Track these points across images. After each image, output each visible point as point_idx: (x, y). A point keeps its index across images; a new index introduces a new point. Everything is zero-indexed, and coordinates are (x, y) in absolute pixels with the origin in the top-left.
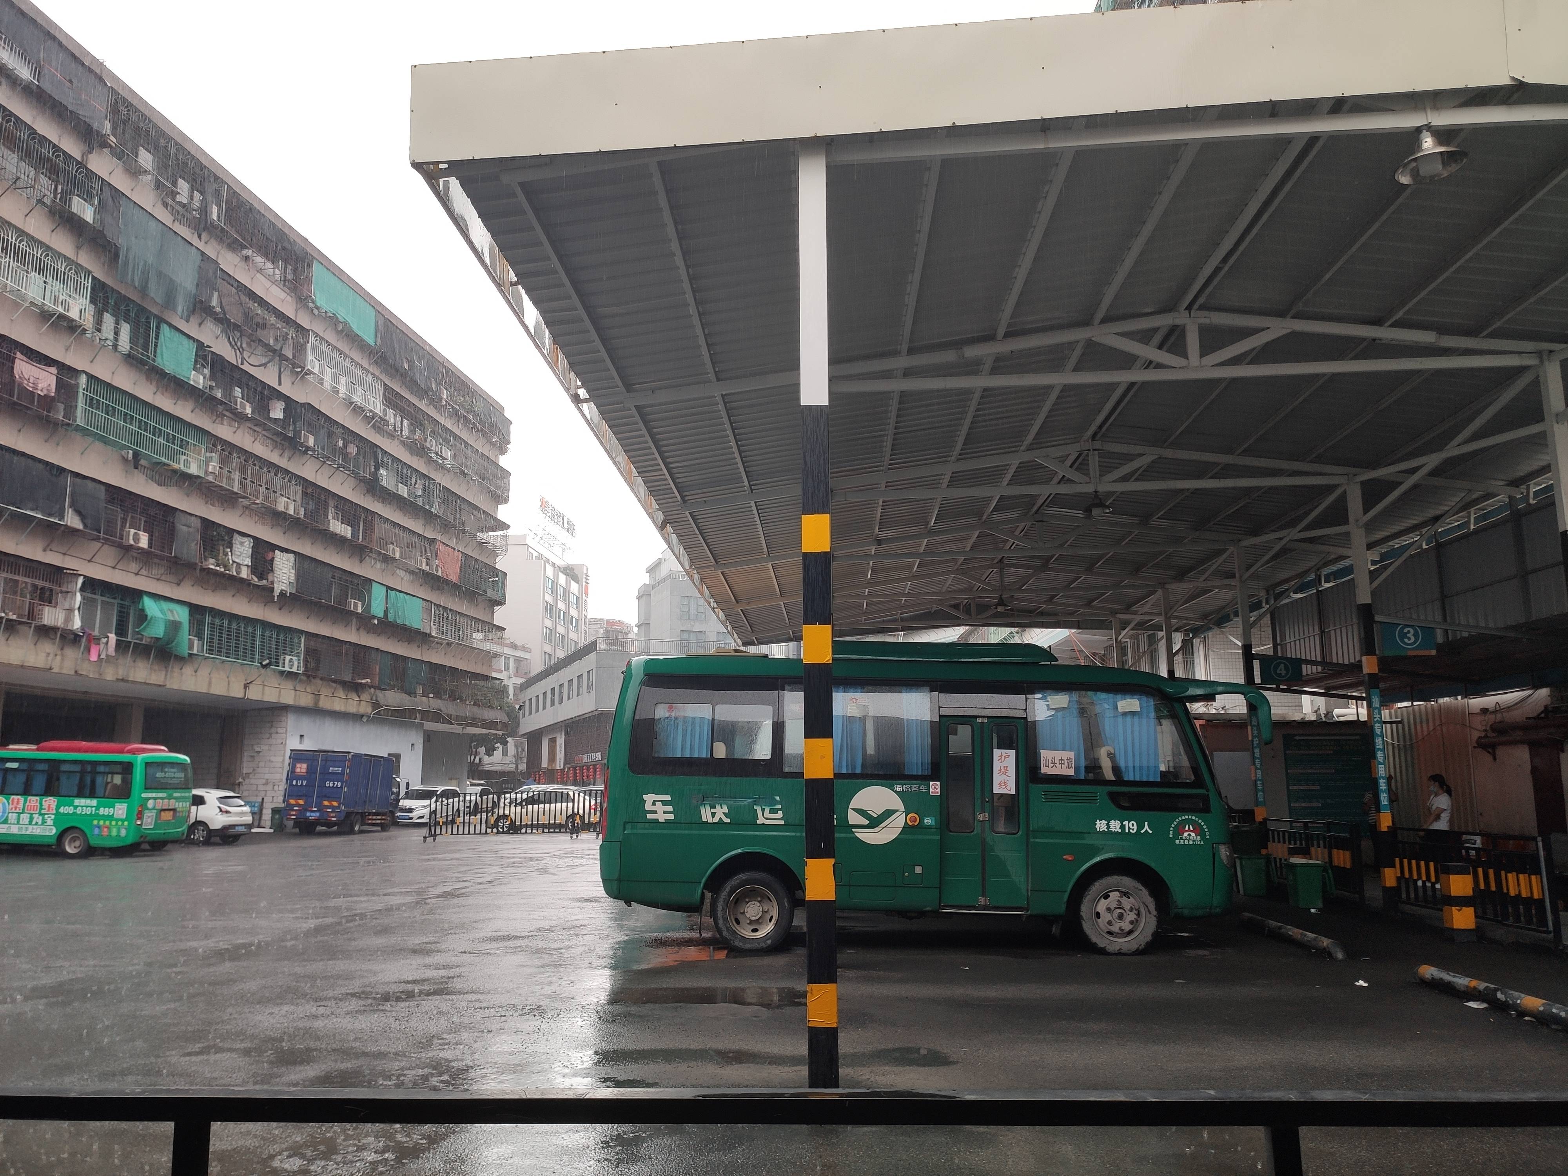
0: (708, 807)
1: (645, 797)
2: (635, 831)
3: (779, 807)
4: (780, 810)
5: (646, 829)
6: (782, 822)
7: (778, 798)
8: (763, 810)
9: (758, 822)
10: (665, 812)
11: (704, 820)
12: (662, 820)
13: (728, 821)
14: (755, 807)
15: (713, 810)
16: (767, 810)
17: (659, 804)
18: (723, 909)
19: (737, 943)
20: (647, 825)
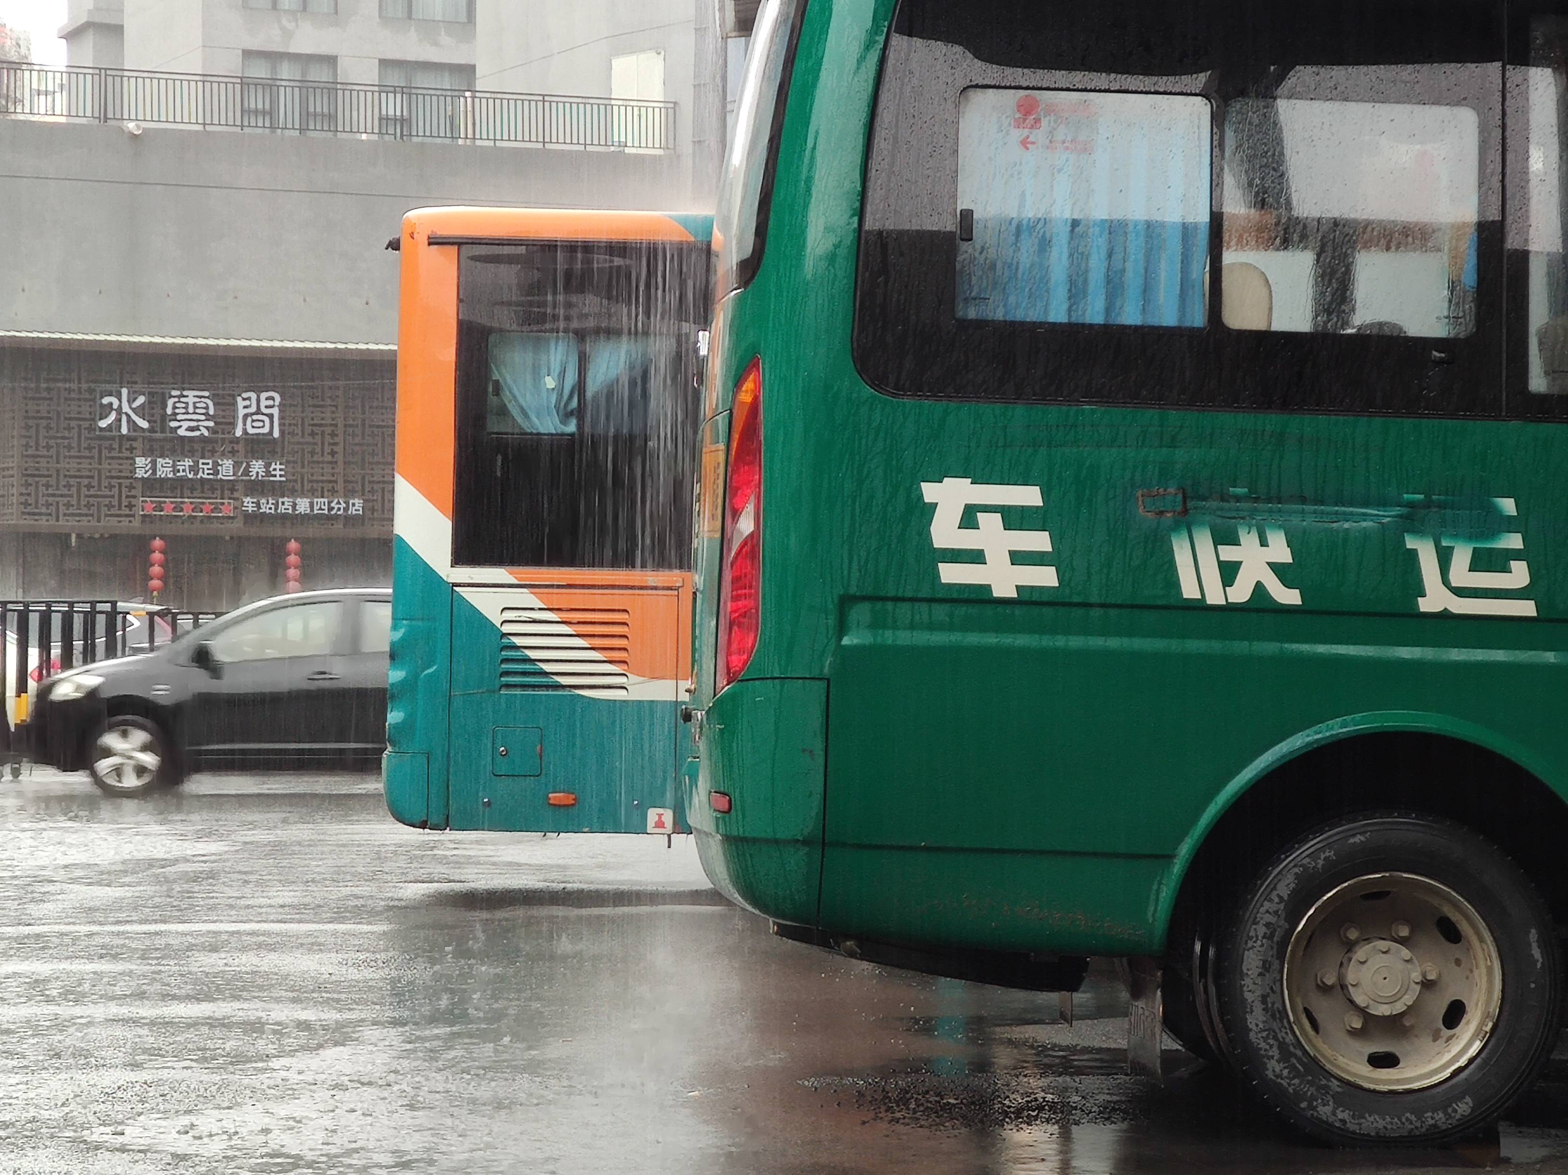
0: (1204, 540)
1: (930, 491)
2: (888, 637)
3: (1514, 541)
4: (1517, 555)
5: (931, 627)
6: (1527, 608)
7: (1508, 506)
8: (1444, 559)
9: (1426, 605)
10: (1018, 558)
11: (1189, 591)
12: (1004, 589)
13: (1291, 597)
14: (1411, 543)
15: (1228, 553)
16: (1462, 556)
17: (991, 522)
18: (1266, 966)
19: (1325, 1111)
20: (940, 612)
